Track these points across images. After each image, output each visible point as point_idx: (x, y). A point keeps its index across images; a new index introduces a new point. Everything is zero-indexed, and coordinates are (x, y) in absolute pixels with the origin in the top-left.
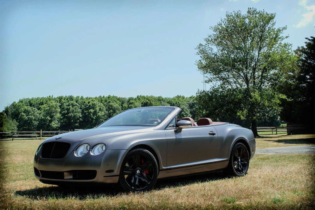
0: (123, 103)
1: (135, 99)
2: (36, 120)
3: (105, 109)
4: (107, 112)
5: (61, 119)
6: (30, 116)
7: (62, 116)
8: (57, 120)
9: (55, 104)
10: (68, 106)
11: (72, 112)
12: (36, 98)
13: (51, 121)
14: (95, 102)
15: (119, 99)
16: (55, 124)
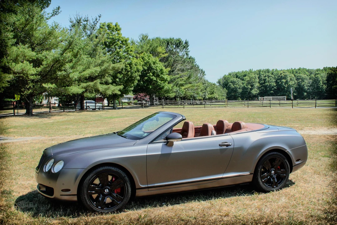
0: (311, 74)
1: (322, 70)
2: (240, 89)
3: (295, 79)
4: (296, 82)
5: (260, 88)
6: (236, 86)
7: (260, 85)
8: (256, 89)
9: (254, 75)
10: (265, 77)
11: (268, 82)
12: (241, 71)
13: (251, 89)
14: (287, 74)
15: (308, 71)
16: (255, 92)
